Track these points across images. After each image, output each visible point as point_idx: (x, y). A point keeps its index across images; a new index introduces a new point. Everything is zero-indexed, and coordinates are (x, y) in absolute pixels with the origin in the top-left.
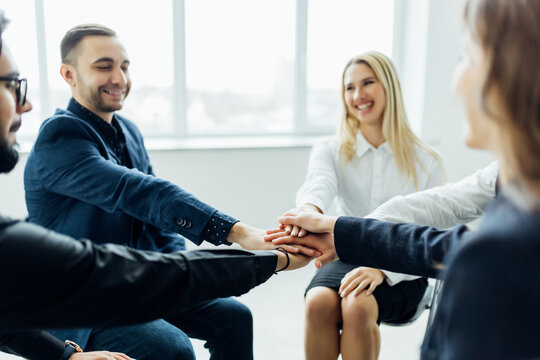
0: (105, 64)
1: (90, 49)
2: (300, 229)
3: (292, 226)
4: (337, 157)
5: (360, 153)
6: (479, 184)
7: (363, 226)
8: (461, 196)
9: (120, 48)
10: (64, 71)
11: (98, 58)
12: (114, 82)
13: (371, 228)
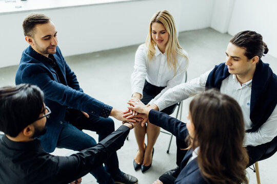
0: (48, 37)
1: (39, 31)
2: (135, 112)
3: (133, 110)
4: (147, 59)
5: (156, 55)
6: (200, 84)
7: (159, 117)
8: (193, 89)
9: (53, 28)
10: (28, 39)
11: (45, 36)
12: (52, 44)
13: (161, 119)
